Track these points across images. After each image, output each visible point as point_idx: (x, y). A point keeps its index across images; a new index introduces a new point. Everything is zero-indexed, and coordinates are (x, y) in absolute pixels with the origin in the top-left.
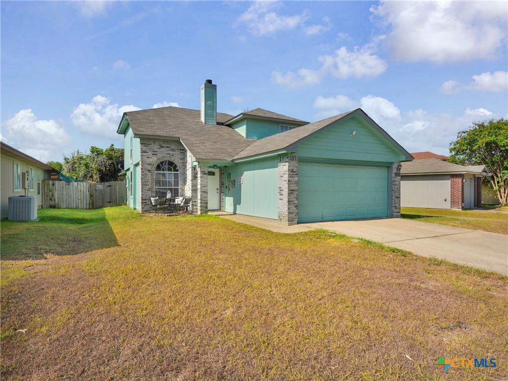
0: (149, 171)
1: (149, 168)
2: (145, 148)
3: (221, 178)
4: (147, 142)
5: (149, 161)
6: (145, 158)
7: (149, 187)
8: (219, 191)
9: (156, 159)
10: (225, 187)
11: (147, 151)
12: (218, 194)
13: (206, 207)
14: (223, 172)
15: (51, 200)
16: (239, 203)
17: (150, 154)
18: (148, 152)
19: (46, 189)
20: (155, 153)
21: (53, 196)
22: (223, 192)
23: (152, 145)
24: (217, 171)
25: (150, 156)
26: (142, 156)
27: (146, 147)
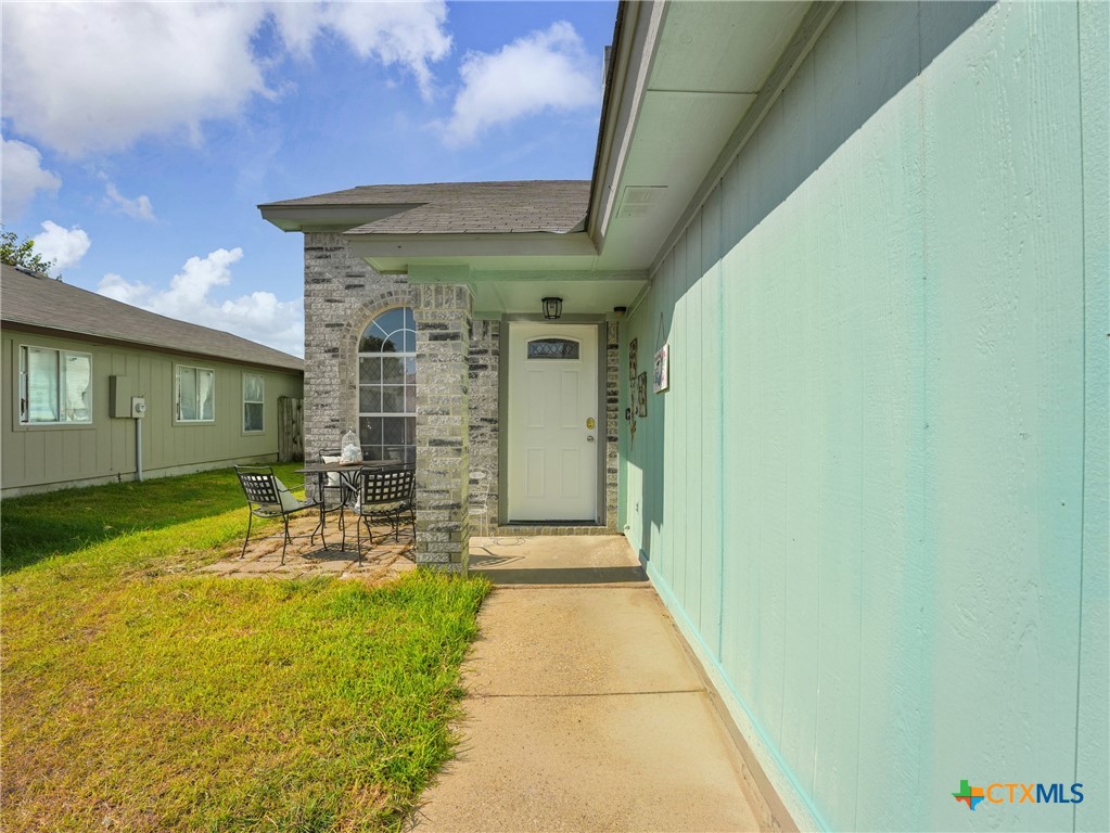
0: (333, 351)
1: (333, 338)
2: (318, 266)
3: (604, 369)
4: (325, 242)
5: (331, 313)
6: (319, 302)
7: (335, 413)
8: (594, 433)
9: (358, 305)
10: (621, 413)
11: (328, 276)
12: (593, 448)
13: (450, 531)
14: (612, 341)
15: (296, 443)
16: (659, 522)
17: (336, 285)
18: (329, 281)
19: (285, 419)
20: (356, 281)
21: (299, 434)
22: (612, 439)
23: (347, 252)
24: (586, 336)
25: (335, 296)
26: (307, 295)
27: (321, 261)
